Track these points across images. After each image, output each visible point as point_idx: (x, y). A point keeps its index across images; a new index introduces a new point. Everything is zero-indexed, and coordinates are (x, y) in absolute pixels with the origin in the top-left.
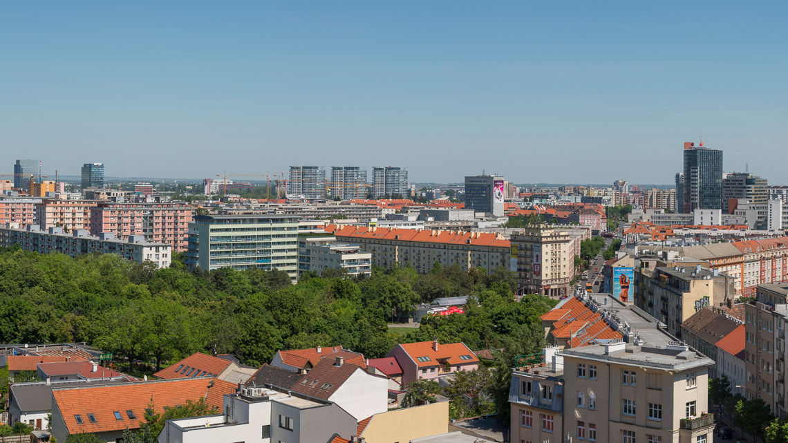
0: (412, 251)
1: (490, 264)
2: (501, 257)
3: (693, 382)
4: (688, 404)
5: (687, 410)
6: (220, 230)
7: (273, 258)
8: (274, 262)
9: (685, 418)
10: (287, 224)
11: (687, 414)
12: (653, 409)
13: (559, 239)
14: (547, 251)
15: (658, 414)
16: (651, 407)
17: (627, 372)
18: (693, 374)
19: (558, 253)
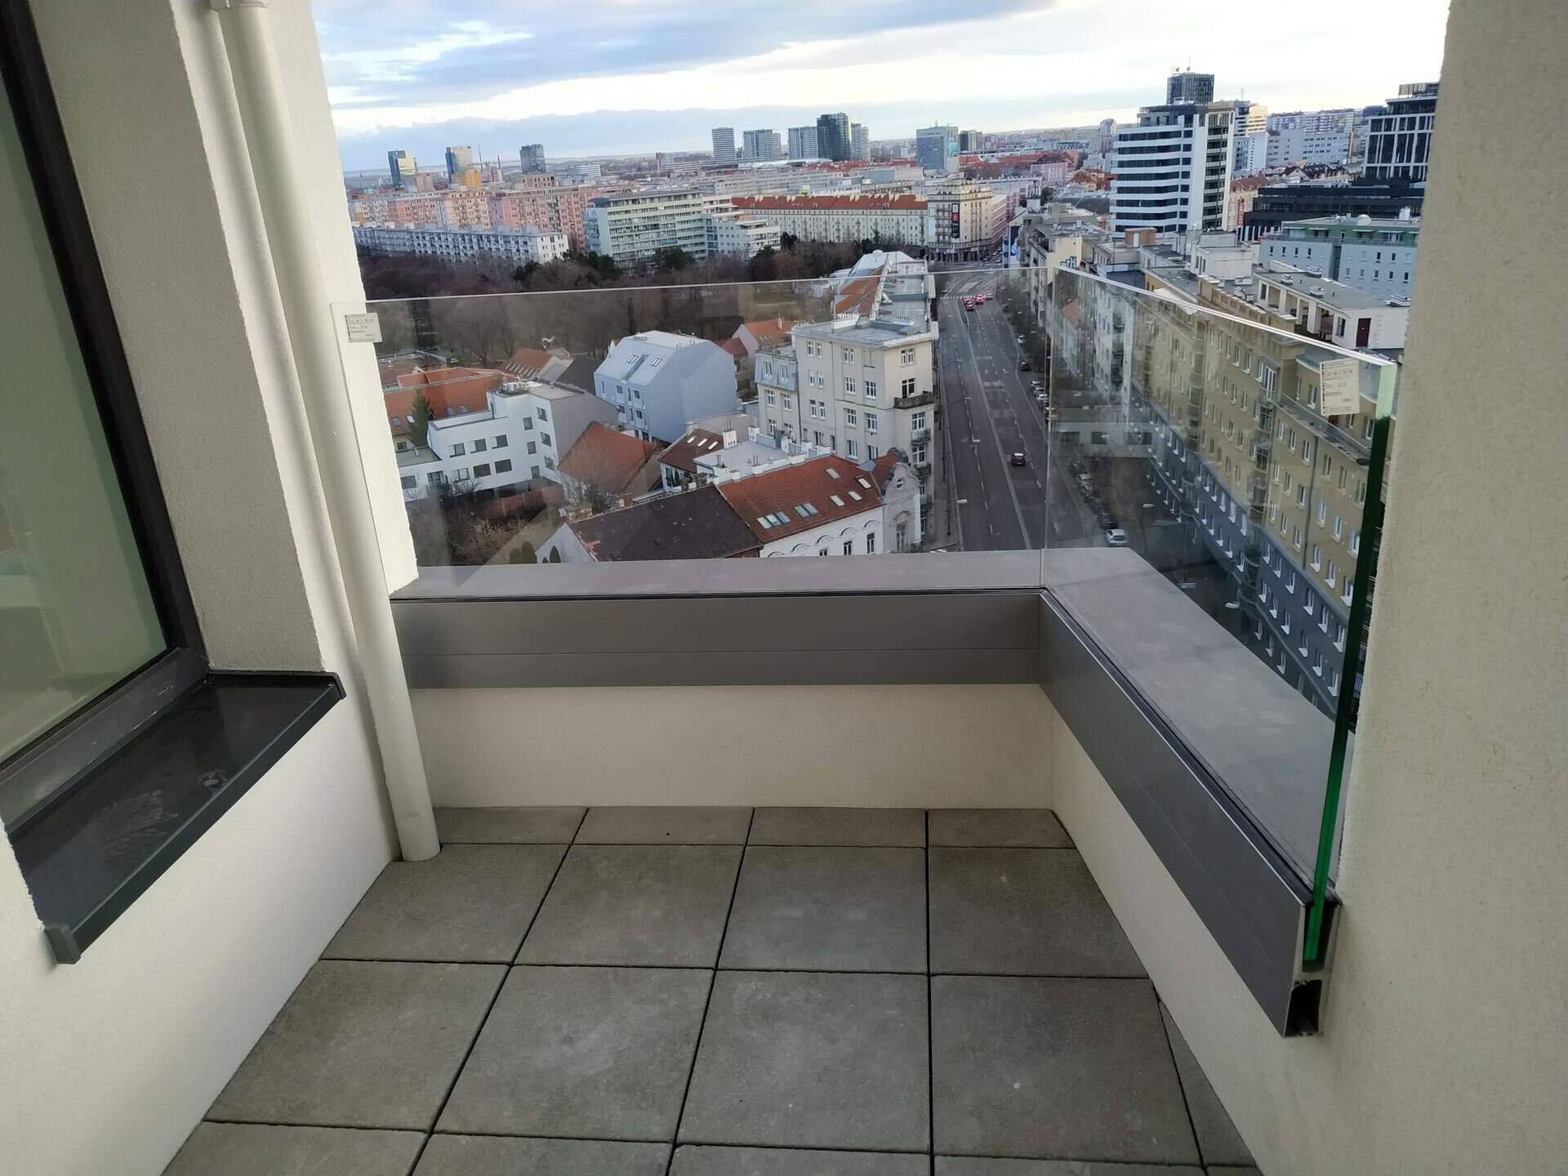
0: (831, 219)
1: (909, 229)
2: (920, 220)
3: (911, 358)
4: (904, 382)
5: (904, 388)
6: (619, 213)
7: (680, 238)
8: (680, 243)
9: (900, 396)
10: (690, 200)
11: (904, 392)
12: (870, 387)
13: (979, 196)
14: (965, 211)
15: (873, 392)
16: (868, 385)
17: (847, 350)
18: (911, 350)
19: (978, 212)
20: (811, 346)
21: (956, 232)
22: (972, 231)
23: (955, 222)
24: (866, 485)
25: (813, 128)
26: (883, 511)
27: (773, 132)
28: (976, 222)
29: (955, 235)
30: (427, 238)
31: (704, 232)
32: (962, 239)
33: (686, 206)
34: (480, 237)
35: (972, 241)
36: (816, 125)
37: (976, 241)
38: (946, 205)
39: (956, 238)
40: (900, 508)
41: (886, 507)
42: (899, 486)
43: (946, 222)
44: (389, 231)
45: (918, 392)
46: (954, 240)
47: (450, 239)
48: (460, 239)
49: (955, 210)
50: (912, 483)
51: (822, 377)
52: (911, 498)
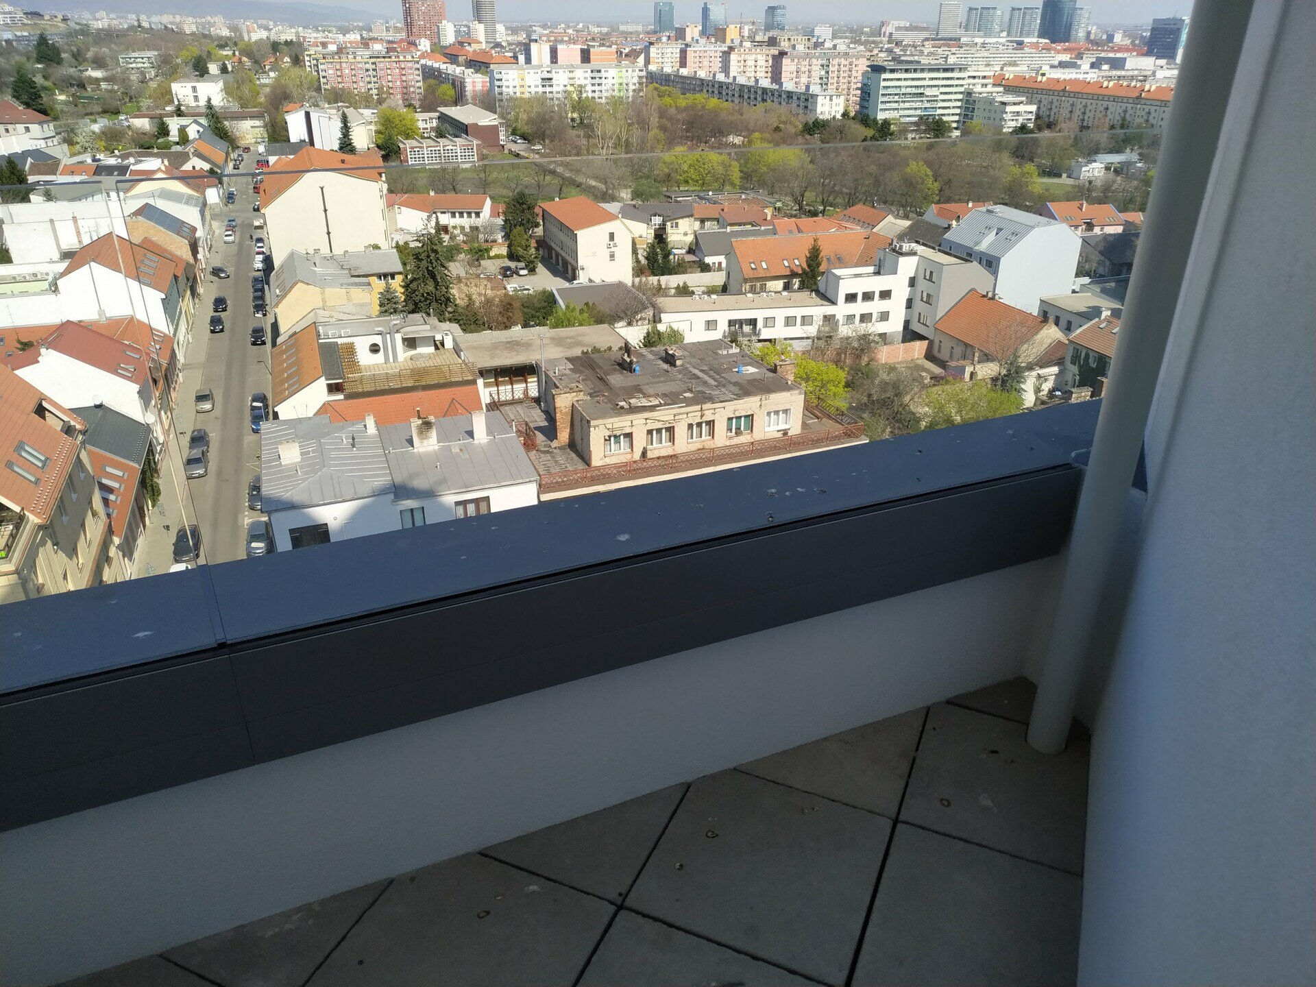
0: (1079, 103)
6: (892, 80)
7: (939, 108)
8: (939, 112)
10: (955, 75)
33: (951, 79)
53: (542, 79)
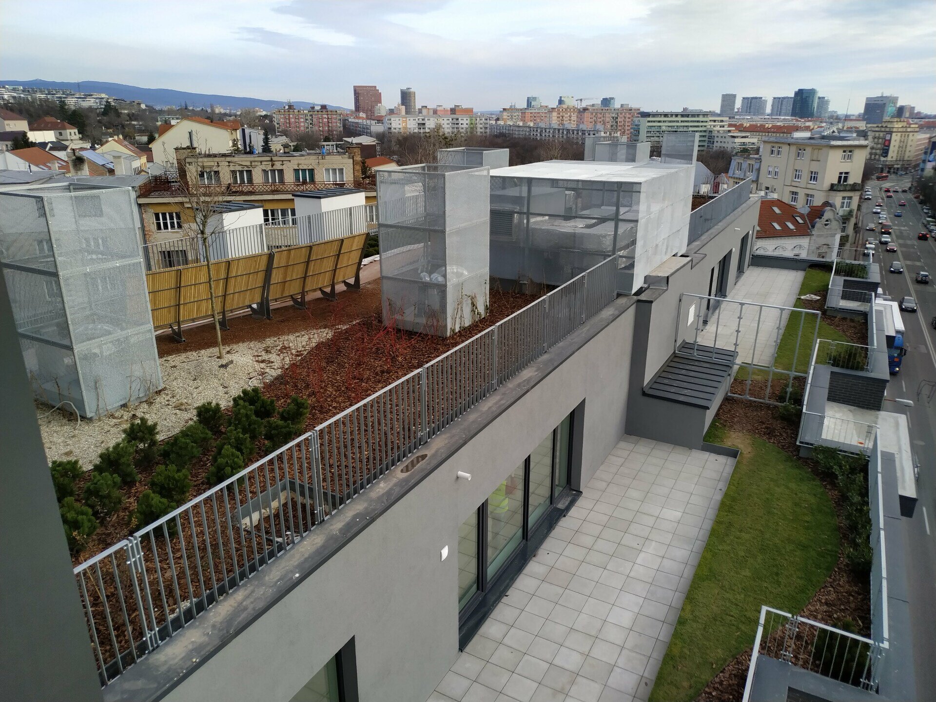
3: (850, 157)
4: (841, 173)
5: (840, 178)
9: (836, 182)
10: (701, 119)
11: (839, 181)
12: (813, 175)
13: (909, 130)
14: (895, 139)
15: (815, 179)
16: (812, 174)
17: (800, 150)
18: (850, 151)
19: (905, 141)
20: (774, 149)
21: (885, 152)
22: (898, 153)
23: (886, 146)
24: (800, 221)
25: (791, 98)
26: (810, 240)
27: (763, 99)
28: (902, 148)
29: (884, 155)
30: (539, 131)
31: (706, 139)
32: (889, 158)
33: (698, 121)
34: (568, 130)
35: (896, 161)
36: (793, 96)
37: (900, 160)
38: (882, 134)
39: (884, 157)
40: (822, 241)
41: (813, 238)
42: (826, 225)
43: (879, 146)
44: (519, 127)
45: (851, 181)
46: (882, 159)
47: (551, 132)
48: (557, 132)
49: (888, 137)
50: (835, 225)
51: (777, 170)
52: (834, 236)
53: (419, 124)
